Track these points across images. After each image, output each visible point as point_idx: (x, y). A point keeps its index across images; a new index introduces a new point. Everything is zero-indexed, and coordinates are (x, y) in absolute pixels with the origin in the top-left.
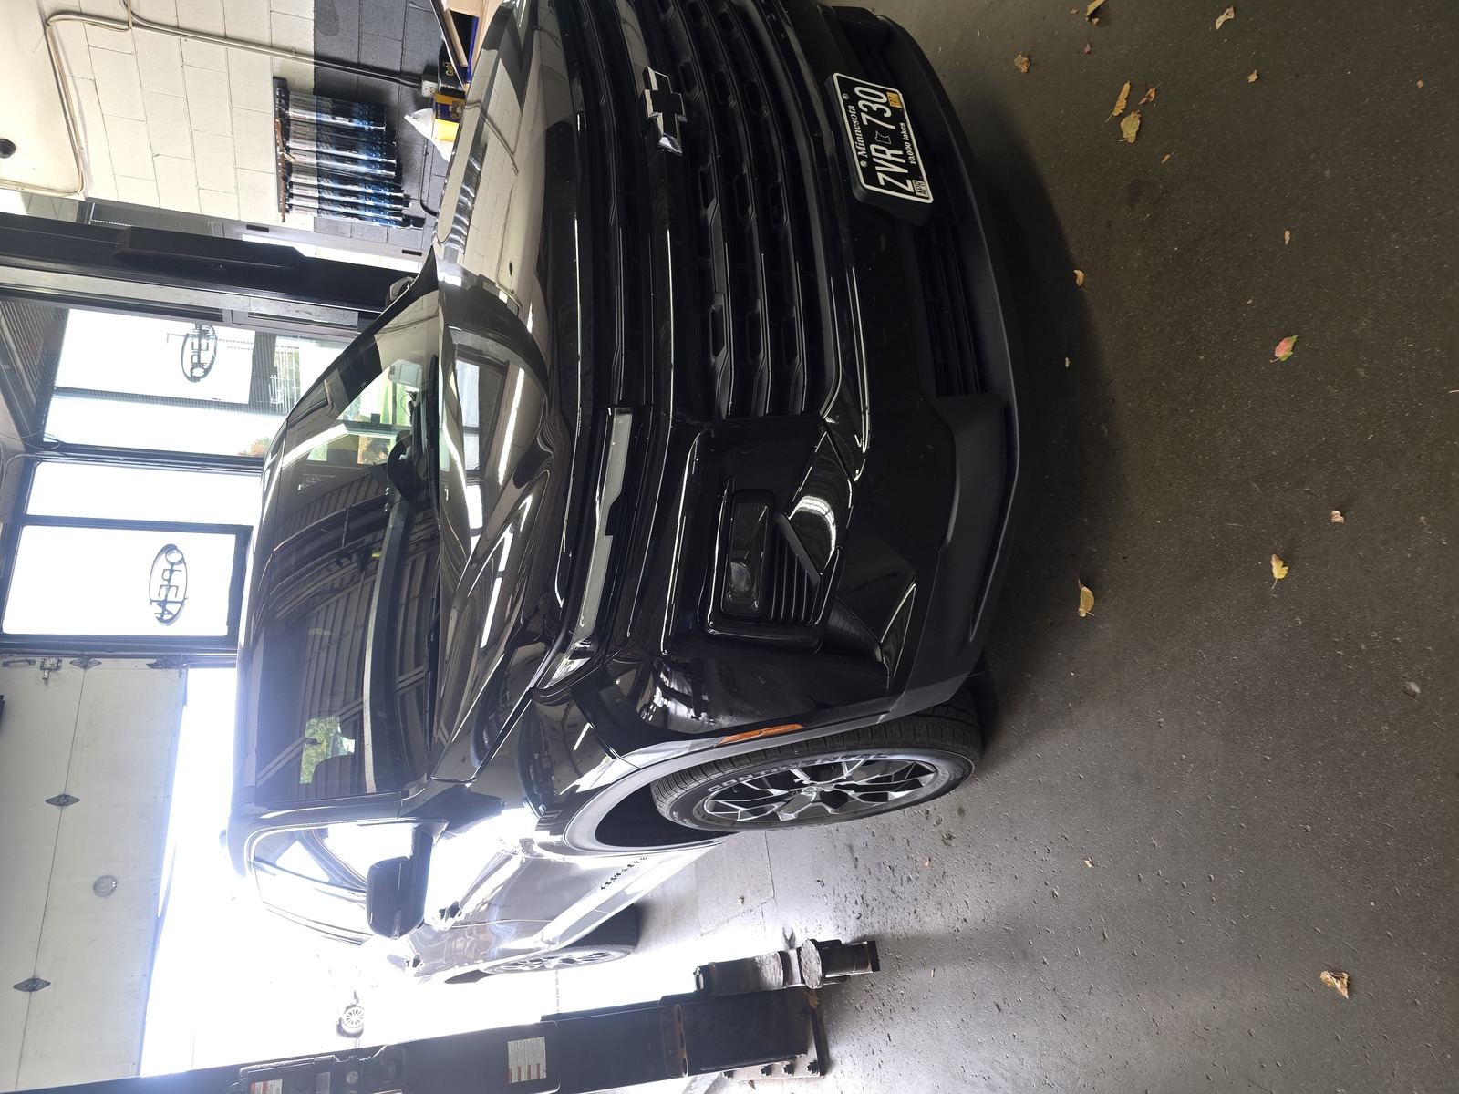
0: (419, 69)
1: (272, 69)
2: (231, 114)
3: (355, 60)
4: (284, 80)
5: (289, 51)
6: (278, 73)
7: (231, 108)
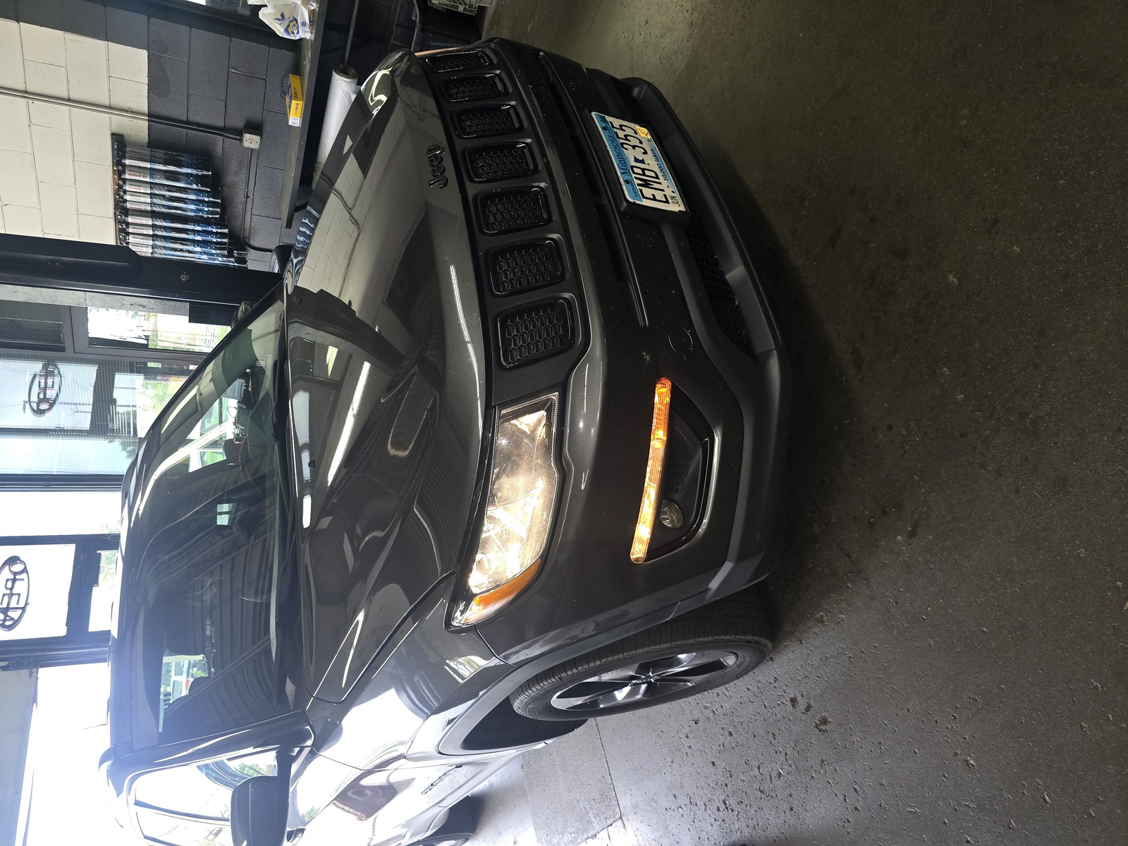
0: (240, 124)
1: (111, 127)
2: (74, 167)
3: (184, 119)
4: (121, 136)
5: (127, 111)
6: (116, 130)
7: (73, 162)
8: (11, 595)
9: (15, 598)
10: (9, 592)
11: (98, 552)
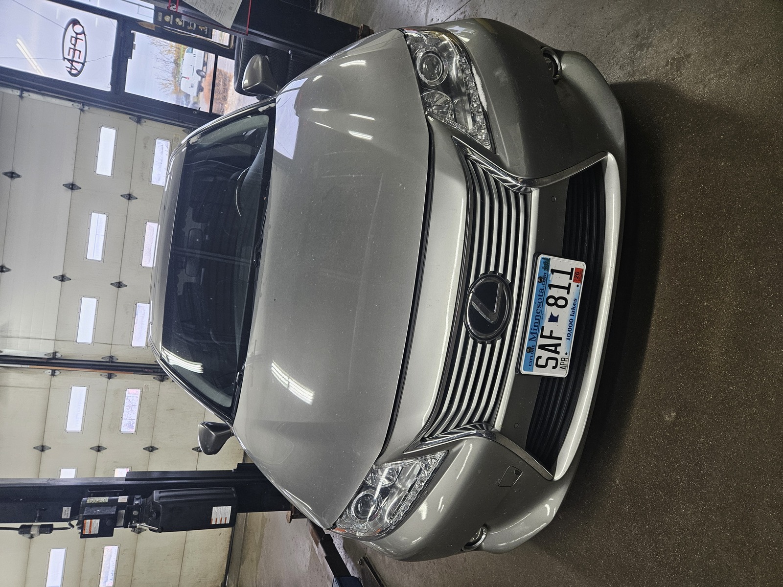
8: (75, 50)
9: (77, 53)
10: (73, 47)
11: (132, 32)
